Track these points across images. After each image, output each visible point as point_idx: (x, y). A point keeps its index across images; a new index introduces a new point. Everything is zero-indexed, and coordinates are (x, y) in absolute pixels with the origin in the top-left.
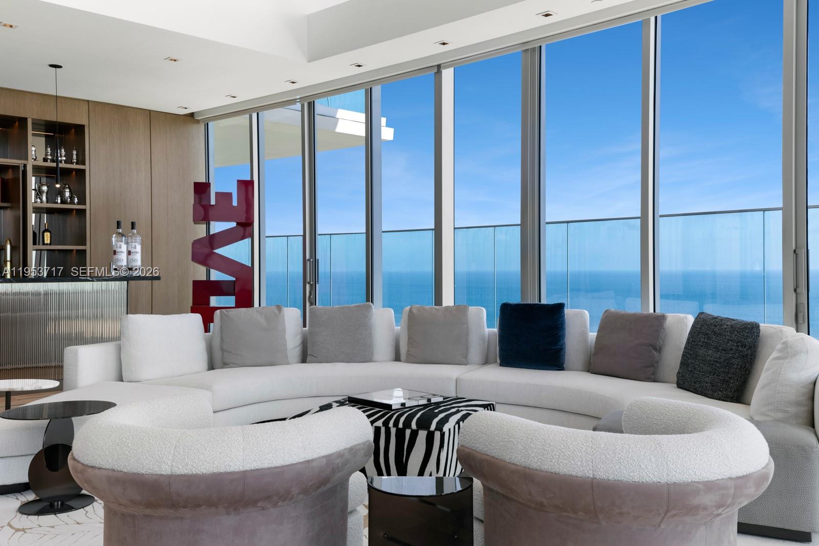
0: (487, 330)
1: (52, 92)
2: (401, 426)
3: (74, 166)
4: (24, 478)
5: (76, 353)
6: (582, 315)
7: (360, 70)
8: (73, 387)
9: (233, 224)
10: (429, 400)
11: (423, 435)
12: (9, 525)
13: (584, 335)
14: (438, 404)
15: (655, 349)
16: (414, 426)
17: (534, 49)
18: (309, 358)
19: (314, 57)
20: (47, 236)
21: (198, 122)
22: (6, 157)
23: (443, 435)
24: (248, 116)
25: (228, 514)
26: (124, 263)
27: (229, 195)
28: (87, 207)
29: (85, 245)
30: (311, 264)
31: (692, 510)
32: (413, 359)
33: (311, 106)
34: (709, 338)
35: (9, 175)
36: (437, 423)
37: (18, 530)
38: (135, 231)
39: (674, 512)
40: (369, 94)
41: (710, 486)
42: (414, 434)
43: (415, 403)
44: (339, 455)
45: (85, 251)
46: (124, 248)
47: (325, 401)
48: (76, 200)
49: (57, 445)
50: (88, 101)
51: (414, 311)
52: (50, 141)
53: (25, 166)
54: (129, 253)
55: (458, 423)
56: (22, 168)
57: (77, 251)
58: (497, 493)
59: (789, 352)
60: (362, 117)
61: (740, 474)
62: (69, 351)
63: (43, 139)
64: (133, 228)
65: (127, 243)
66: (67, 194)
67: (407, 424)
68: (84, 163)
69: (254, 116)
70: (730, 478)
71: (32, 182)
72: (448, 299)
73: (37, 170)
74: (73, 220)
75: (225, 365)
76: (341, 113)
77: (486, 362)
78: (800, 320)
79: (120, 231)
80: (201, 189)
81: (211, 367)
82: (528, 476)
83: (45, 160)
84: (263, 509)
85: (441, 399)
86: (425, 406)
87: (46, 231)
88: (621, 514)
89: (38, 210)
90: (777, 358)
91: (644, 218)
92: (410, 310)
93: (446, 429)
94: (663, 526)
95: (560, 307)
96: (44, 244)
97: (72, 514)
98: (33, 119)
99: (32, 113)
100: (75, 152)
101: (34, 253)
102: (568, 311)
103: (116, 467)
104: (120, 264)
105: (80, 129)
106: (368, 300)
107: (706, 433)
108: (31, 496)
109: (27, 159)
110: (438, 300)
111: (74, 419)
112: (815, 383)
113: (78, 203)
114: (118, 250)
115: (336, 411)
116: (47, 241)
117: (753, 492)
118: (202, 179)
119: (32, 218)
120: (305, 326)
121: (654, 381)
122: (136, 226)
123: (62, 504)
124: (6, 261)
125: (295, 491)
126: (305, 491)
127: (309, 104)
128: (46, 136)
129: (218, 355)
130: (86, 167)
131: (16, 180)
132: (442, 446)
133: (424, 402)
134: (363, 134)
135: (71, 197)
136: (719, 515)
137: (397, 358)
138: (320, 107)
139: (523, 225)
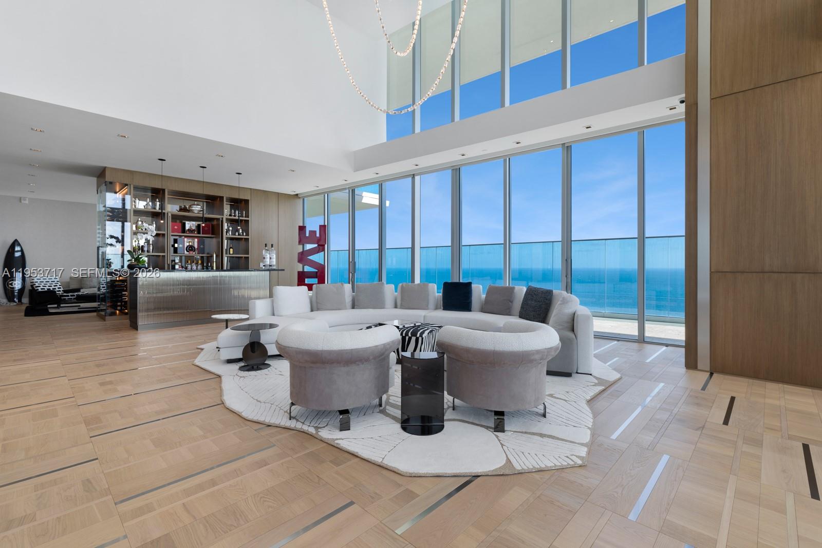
0: (437, 294)
1: (238, 186)
2: (404, 335)
3: (244, 218)
4: (241, 356)
5: (255, 303)
6: (479, 287)
7: (378, 176)
8: (254, 318)
9: (316, 245)
10: (415, 324)
11: (414, 339)
12: (236, 375)
13: (480, 296)
14: (419, 326)
15: (510, 302)
16: (410, 335)
17: (457, 169)
18: (355, 307)
19: (357, 169)
20: (231, 250)
21: (300, 198)
22: (213, 214)
23: (422, 339)
24: (323, 195)
25: (344, 366)
26: (268, 263)
27: (315, 232)
28: (250, 237)
29: (248, 254)
30: (352, 264)
31: (531, 361)
32: (403, 307)
33: (353, 191)
34: (533, 296)
35: (215, 222)
36: (420, 334)
37: (241, 377)
38: (273, 248)
39: (524, 362)
40: (381, 186)
41: (538, 352)
42: (410, 339)
43: (409, 326)
44: (388, 344)
45: (248, 257)
46: (268, 256)
47: (368, 325)
48: (245, 234)
49: (254, 342)
50: (251, 189)
51: (404, 286)
52: (232, 207)
53: (222, 218)
54: (270, 258)
55: (428, 334)
56: (221, 219)
57: (245, 257)
58: (453, 359)
59: (565, 301)
60: (377, 196)
61: (549, 347)
62: (251, 302)
63: (229, 206)
64: (272, 247)
65: (269, 254)
66: (241, 231)
67: (407, 334)
68: (248, 217)
69: (326, 195)
70: (546, 349)
71: (225, 226)
72: (417, 280)
73: (228, 220)
74: (243, 243)
75: (318, 309)
76: (364, 194)
77: (436, 308)
78: (568, 289)
79: (267, 248)
80: (302, 229)
81: (312, 311)
82: (468, 350)
83: (230, 215)
84: (358, 365)
85: (420, 324)
86: (413, 327)
87: (230, 248)
88: (504, 364)
89: (227, 239)
90: (561, 304)
91: (505, 244)
92: (402, 285)
93: (424, 336)
94: (520, 368)
95: (469, 284)
96: (230, 254)
97: (262, 371)
98: (226, 197)
99: (226, 194)
100: (244, 212)
101: (226, 258)
102: (473, 286)
103: (299, 347)
104: (266, 263)
105: (247, 202)
106: (379, 281)
107: (537, 332)
108: (242, 364)
109: (223, 215)
110: (413, 281)
111: (260, 331)
112: (574, 314)
113: (246, 235)
114: (265, 257)
115: (374, 329)
116: (231, 252)
117: (554, 354)
118: (301, 225)
119: (225, 242)
120: (353, 292)
121: (510, 315)
122: (273, 246)
123: (257, 367)
124: (213, 262)
125: (371, 358)
126: (375, 358)
127: (352, 190)
128: (230, 205)
129: (315, 305)
130: (249, 219)
131: (219, 225)
132: (422, 343)
133: (413, 325)
134: (378, 204)
135: (243, 233)
136: (541, 363)
137: (396, 307)
138: (356, 192)
139: (452, 246)
